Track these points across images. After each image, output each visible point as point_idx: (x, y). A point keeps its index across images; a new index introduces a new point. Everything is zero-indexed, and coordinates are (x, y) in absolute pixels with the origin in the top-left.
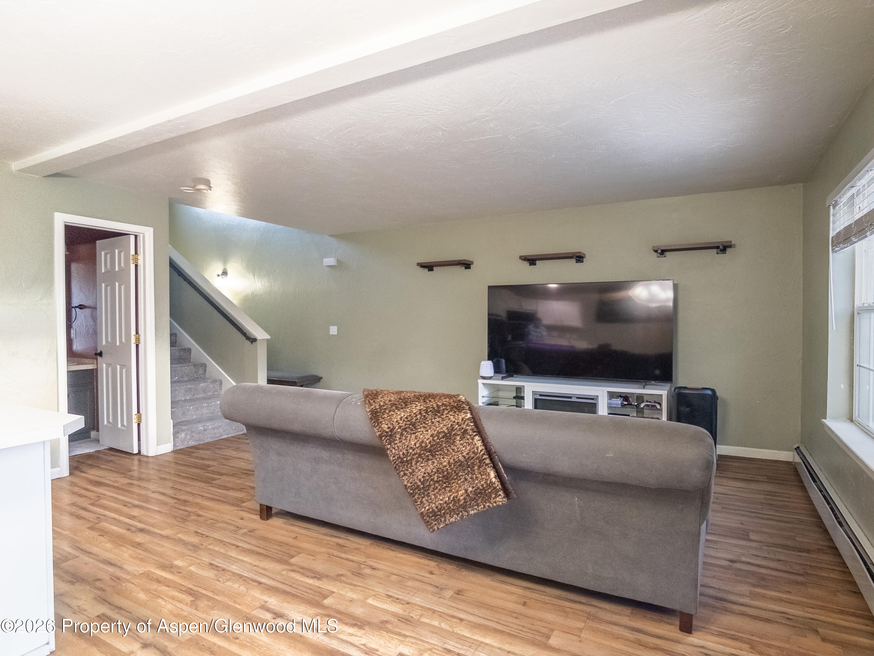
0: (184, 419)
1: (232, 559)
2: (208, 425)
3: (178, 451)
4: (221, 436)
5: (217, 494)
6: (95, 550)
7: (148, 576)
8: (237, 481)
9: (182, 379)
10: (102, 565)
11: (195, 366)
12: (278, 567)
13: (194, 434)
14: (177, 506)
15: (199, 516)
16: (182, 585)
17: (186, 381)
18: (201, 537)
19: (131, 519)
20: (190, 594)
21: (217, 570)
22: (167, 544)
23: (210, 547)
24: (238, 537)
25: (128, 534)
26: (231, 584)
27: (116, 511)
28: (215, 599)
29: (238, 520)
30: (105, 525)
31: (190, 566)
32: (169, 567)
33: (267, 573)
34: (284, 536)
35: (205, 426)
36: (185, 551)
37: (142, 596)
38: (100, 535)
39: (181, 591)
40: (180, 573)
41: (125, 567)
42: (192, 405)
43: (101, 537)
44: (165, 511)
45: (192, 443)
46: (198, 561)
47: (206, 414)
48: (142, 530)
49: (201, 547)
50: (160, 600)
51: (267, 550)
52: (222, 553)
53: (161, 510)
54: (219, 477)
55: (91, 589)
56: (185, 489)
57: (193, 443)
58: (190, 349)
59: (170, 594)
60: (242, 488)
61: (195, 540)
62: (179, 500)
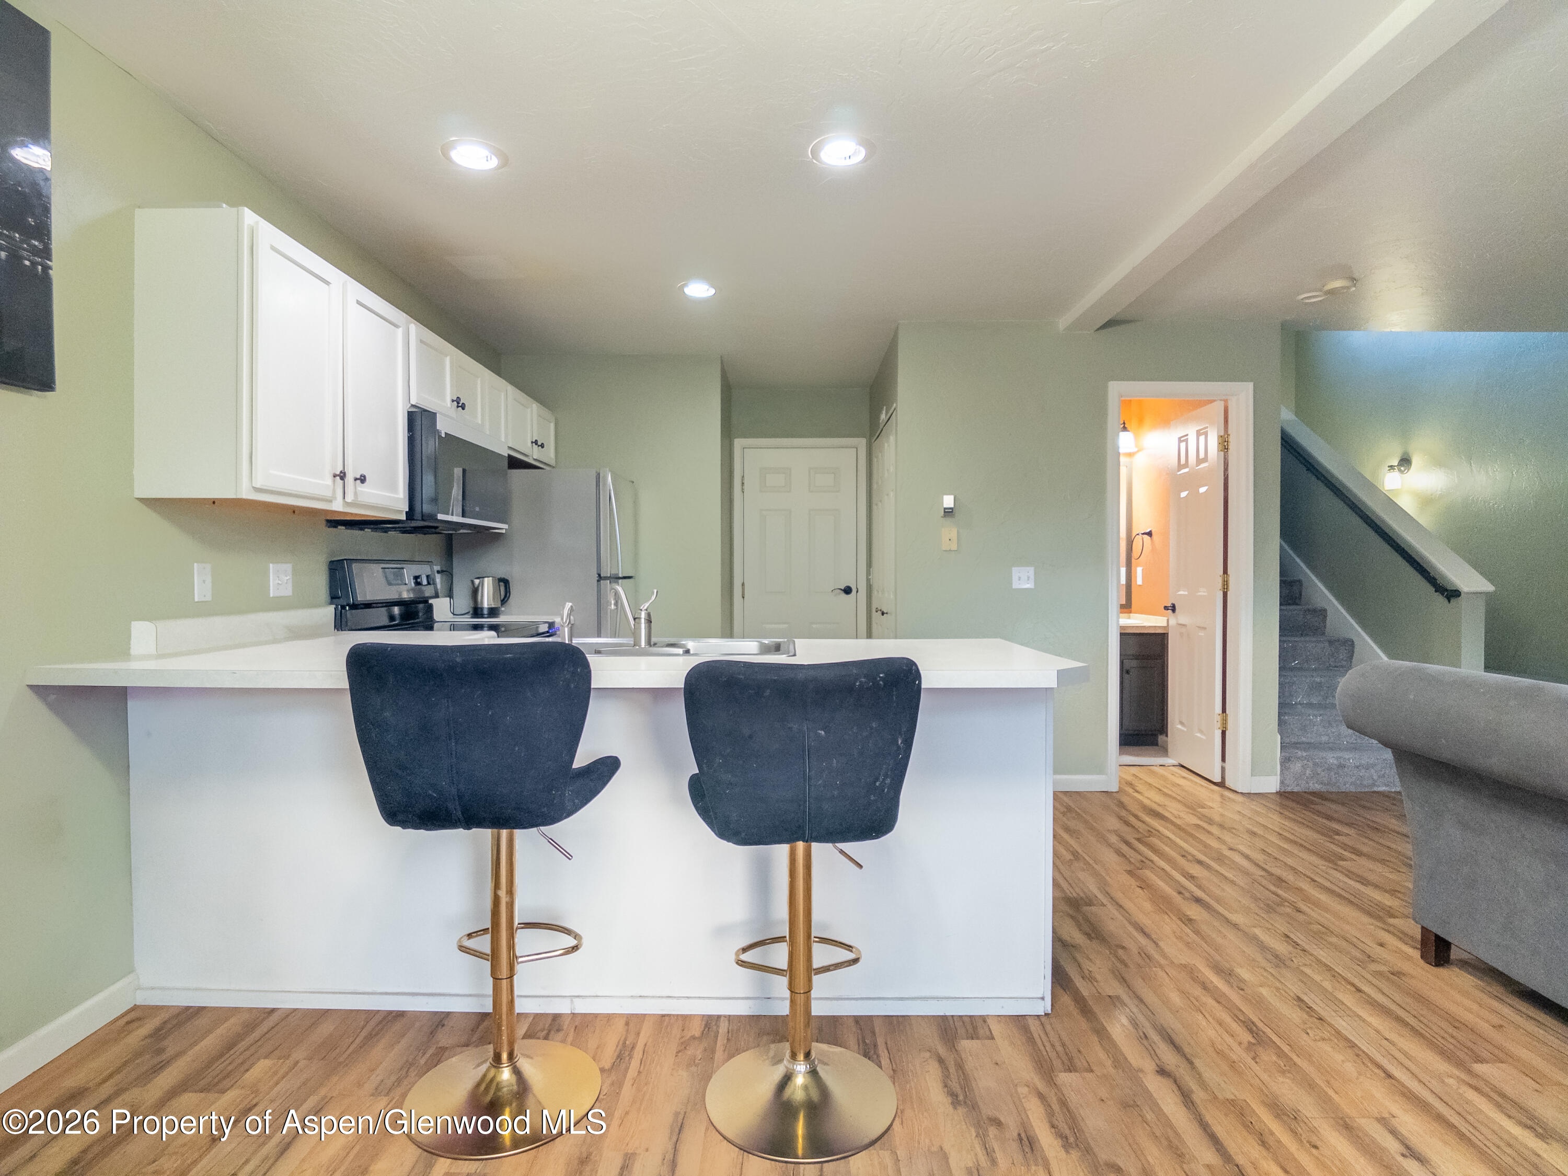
0: (1304, 739)
1: (1343, 1007)
2: (1347, 757)
3: (1287, 795)
4: (1373, 785)
5: (1341, 884)
6: (1128, 905)
7: (1190, 971)
8: (1387, 875)
9: (1306, 665)
10: (1131, 929)
11: (1331, 642)
12: (1442, 1066)
13: (1319, 770)
14: (1264, 882)
15: (1299, 911)
16: (1241, 1010)
17: (1315, 670)
18: (1293, 947)
19: (1187, 879)
20: (1251, 1031)
21: (1307, 1013)
22: (1231, 935)
23: (1308, 971)
24: (1364, 973)
25: (1178, 899)
26: (1330, 1049)
27: (1169, 860)
28: (1291, 1059)
29: (1375, 946)
30: (1148, 873)
31: (1260, 986)
32: (1227, 974)
33: (1413, 1067)
34: (1470, 1011)
35: (1340, 758)
36: (1259, 957)
37: (1175, 998)
38: (1138, 886)
39: (1236, 1018)
40: (1242, 990)
41: (1161, 944)
42: (1320, 715)
43: (1139, 890)
44: (1242, 884)
45: (1316, 787)
46: (1278, 984)
47: (1345, 737)
48: (1198, 900)
49: (1288, 963)
50: (1200, 1017)
51: (1420, 1021)
52: (1326, 990)
53: (1235, 879)
54: (1353, 857)
55: (1111, 956)
56: (1284, 860)
57: (1316, 785)
58: (1325, 610)
59: (1218, 1015)
60: (1396, 891)
61: (1282, 948)
62: (1271, 874)
